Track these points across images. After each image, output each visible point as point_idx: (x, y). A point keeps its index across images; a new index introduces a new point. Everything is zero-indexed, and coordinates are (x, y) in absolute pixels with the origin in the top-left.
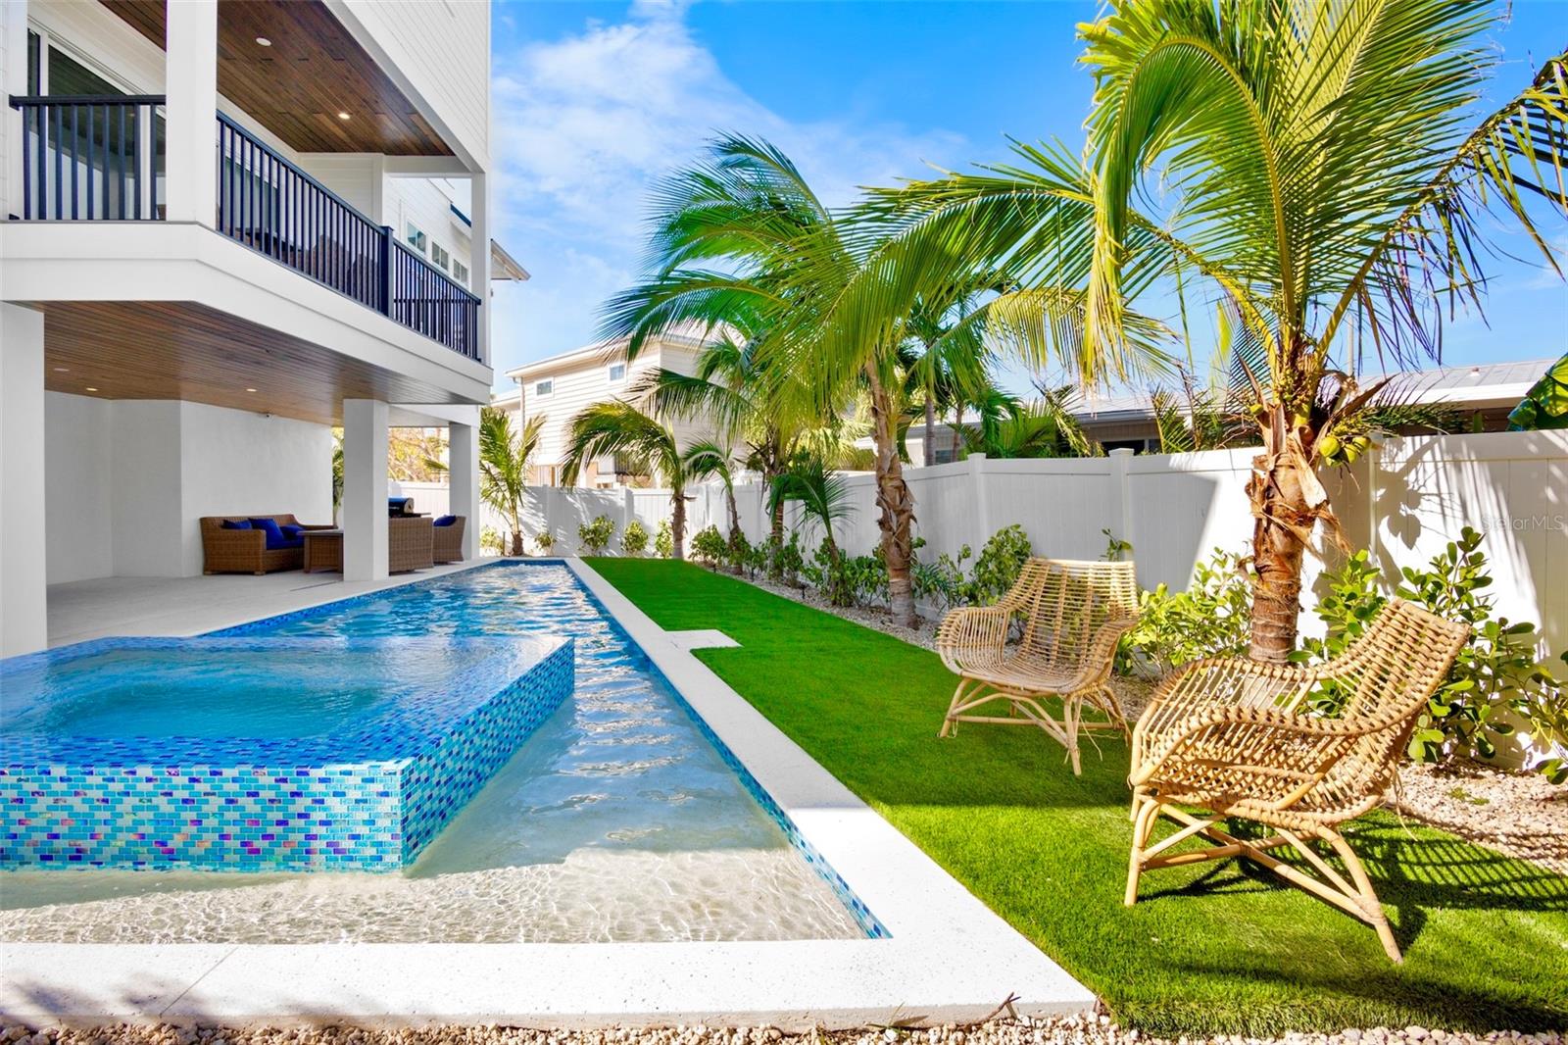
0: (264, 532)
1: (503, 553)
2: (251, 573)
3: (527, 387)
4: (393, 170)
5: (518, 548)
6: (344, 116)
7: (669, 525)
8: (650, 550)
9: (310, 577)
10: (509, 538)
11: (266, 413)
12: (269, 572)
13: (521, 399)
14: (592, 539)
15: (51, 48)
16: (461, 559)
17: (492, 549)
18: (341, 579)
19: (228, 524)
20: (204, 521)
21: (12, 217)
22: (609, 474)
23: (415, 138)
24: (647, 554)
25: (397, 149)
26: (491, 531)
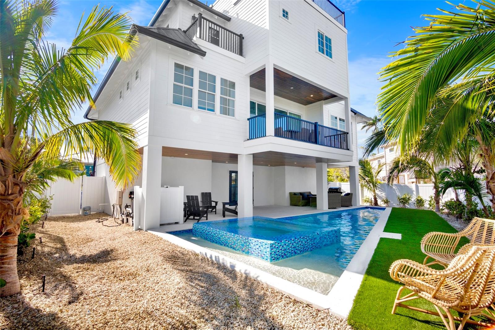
0: (301, 196)
1: (371, 205)
2: (299, 206)
3: (386, 150)
4: (326, 104)
5: (376, 203)
6: (312, 96)
7: (433, 198)
8: (427, 205)
9: (311, 208)
10: (373, 200)
11: (304, 167)
12: (303, 206)
13: (384, 155)
14: (403, 201)
15: (258, 104)
16: (352, 206)
17: (368, 203)
18: (316, 209)
19: (295, 194)
20: (290, 193)
21: (248, 139)
22: (413, 178)
23: (329, 95)
24: (426, 208)
25: (326, 99)
26: (368, 198)
